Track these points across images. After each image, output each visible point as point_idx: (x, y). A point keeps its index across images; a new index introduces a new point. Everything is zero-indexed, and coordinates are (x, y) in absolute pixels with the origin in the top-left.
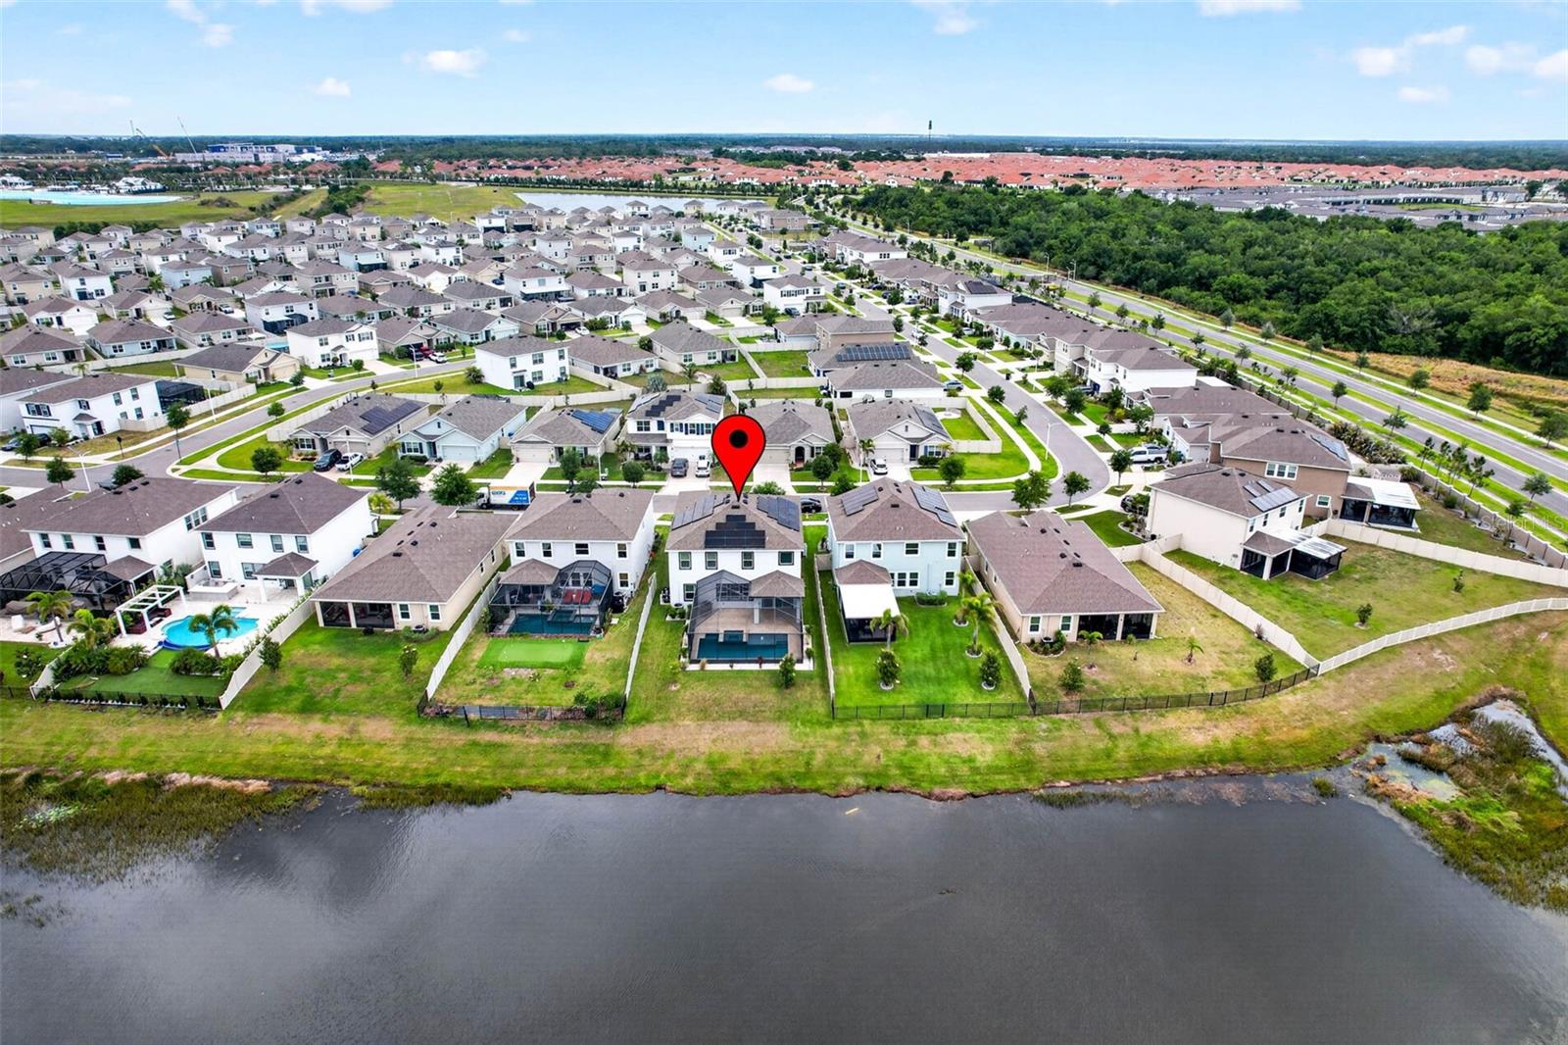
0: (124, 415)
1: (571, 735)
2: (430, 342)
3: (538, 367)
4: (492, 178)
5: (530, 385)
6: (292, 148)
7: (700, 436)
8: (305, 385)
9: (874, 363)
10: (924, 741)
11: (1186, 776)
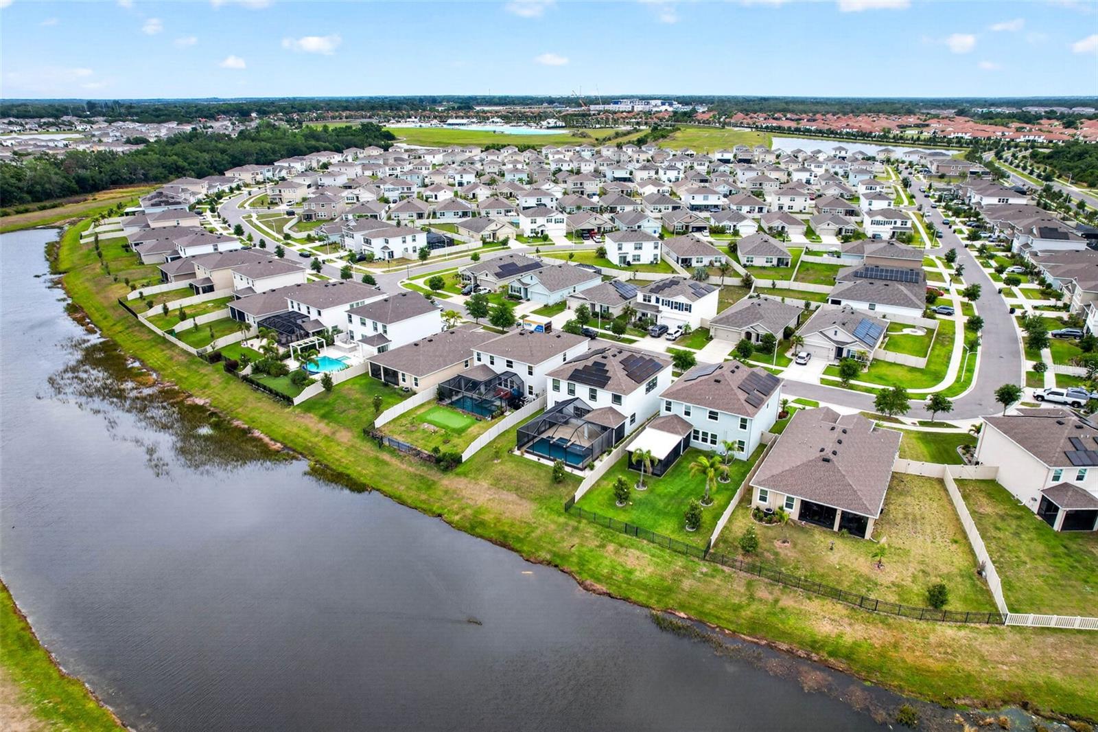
0: (406, 249)
1: (423, 470)
2: (599, 228)
3: (637, 252)
4: (764, 126)
5: (629, 264)
6: (659, 102)
7: (681, 312)
8: (509, 245)
9: (871, 281)
10: (611, 547)
11: (788, 651)
